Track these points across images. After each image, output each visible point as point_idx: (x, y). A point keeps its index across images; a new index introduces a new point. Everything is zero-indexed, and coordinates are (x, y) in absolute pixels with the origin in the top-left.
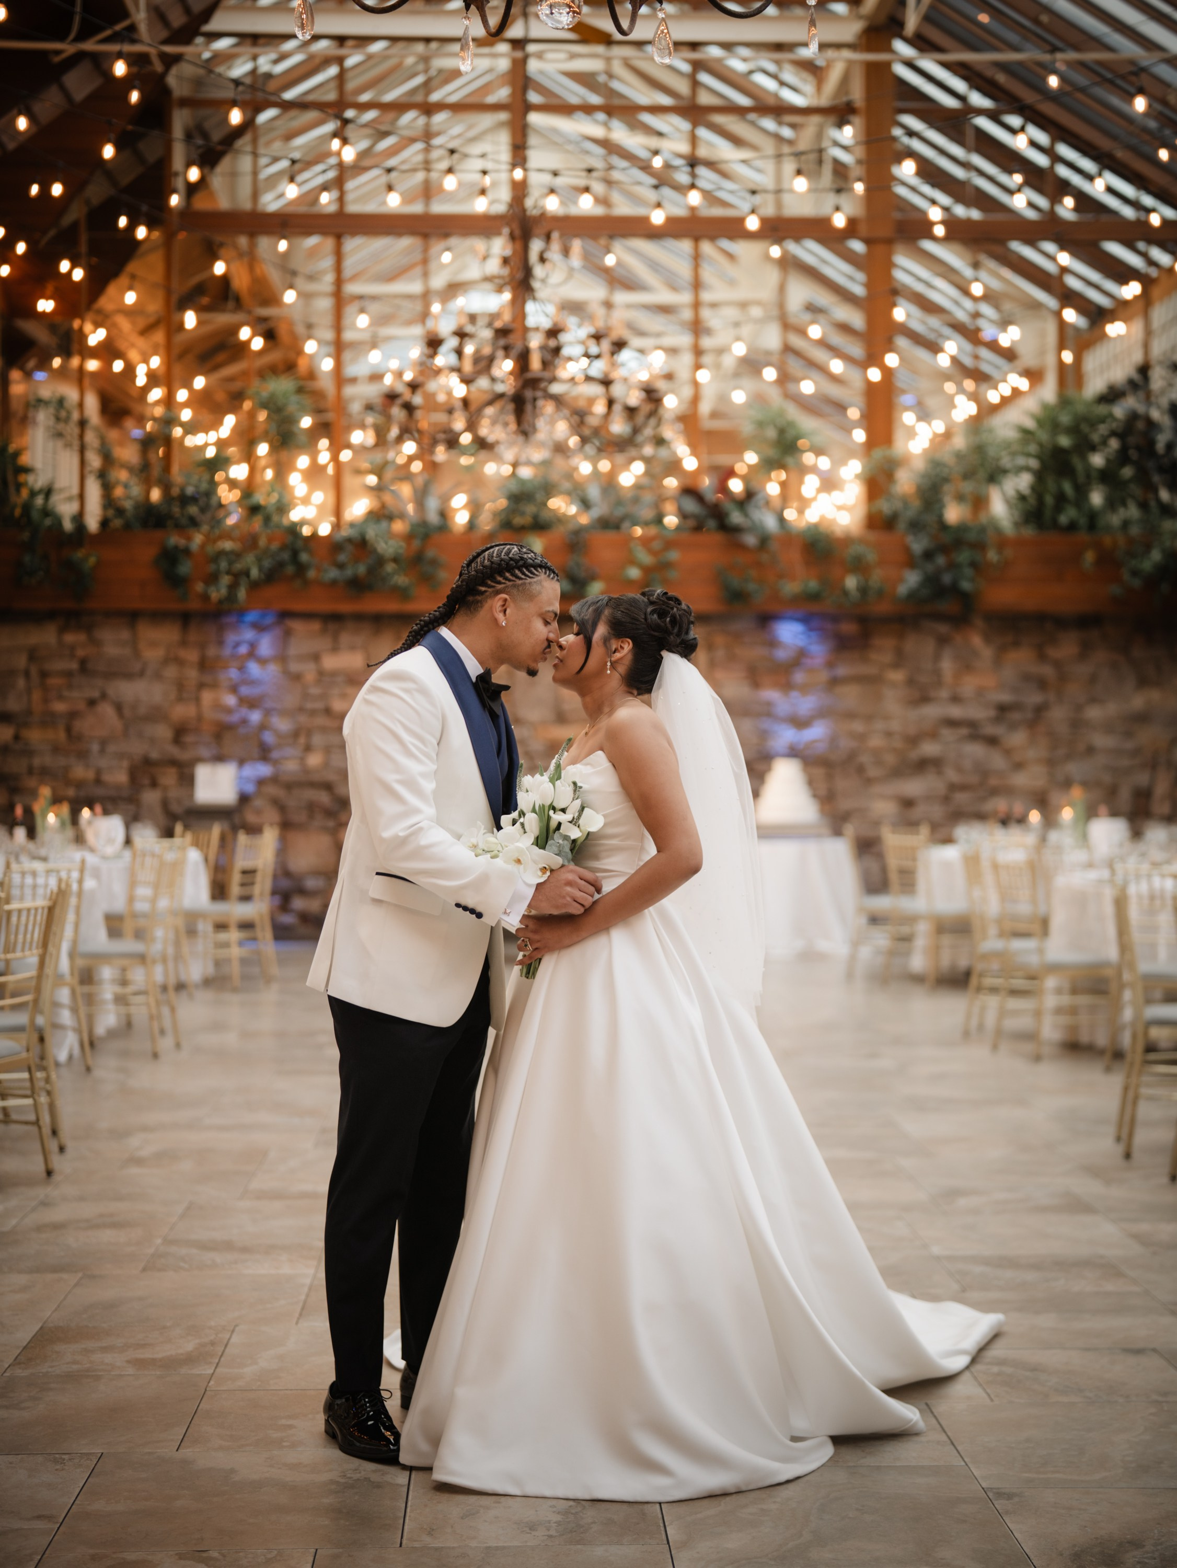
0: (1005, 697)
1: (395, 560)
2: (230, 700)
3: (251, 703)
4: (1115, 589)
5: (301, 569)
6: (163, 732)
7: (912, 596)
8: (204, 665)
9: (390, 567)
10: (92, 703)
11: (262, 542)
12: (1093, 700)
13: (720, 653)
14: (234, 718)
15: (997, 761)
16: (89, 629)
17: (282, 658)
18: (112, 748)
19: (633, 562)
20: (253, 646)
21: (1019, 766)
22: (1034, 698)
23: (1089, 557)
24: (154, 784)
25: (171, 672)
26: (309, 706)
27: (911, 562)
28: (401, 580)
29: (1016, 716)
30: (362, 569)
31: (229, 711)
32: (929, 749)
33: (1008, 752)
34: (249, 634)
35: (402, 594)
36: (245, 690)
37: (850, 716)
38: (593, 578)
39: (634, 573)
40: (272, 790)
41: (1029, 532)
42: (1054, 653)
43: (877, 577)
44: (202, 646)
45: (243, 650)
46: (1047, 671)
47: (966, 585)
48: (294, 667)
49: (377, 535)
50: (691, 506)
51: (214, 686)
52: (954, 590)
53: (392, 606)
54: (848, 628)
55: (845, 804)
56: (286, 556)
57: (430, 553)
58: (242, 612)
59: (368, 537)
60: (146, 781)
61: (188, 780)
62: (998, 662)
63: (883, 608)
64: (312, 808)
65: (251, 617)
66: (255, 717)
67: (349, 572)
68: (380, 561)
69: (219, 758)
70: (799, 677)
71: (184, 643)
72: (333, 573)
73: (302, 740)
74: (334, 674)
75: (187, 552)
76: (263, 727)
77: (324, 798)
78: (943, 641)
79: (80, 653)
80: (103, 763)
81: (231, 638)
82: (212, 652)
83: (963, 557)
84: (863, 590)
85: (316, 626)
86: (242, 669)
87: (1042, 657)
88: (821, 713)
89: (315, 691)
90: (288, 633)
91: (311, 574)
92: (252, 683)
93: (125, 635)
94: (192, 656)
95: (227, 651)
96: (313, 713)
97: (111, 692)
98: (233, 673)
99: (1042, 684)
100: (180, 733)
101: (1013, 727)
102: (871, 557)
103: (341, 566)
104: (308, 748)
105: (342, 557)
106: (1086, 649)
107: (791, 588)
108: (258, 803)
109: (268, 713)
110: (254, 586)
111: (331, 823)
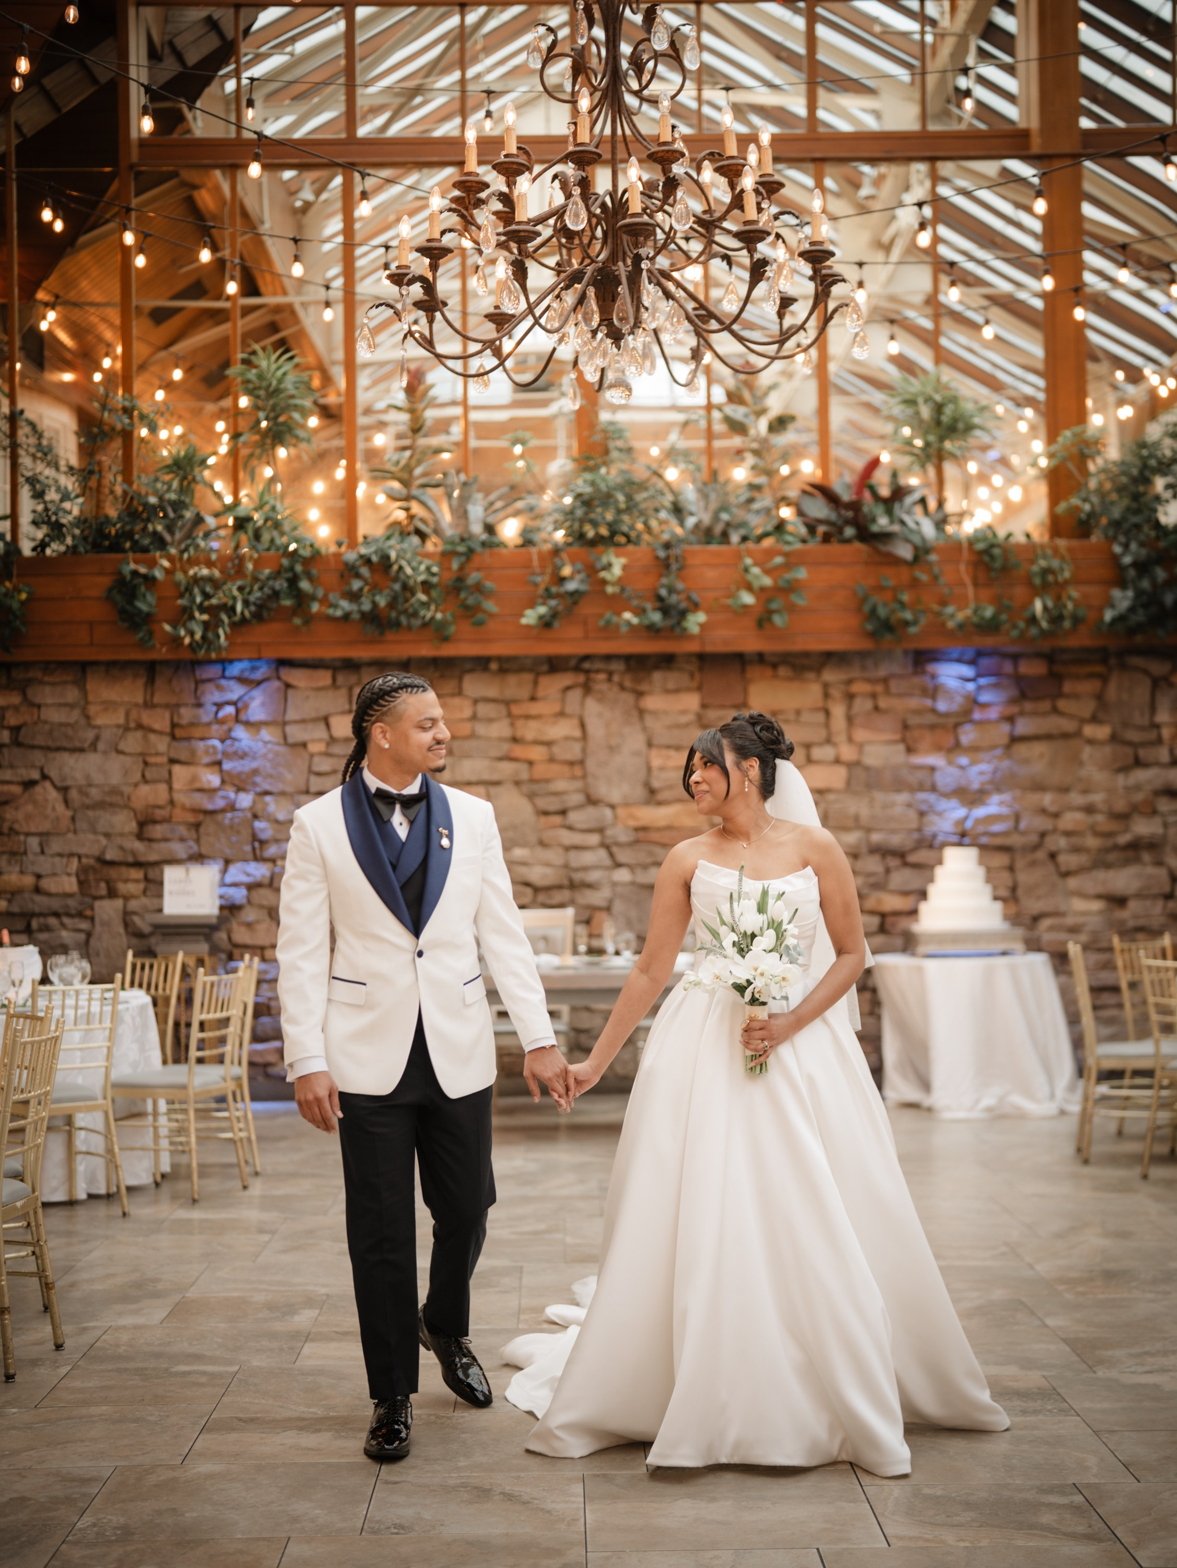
1: (426, 586)
2: (211, 779)
3: (239, 783)
5: (302, 599)
6: (124, 822)
7: (1122, 623)
8: (175, 733)
9: (419, 597)
10: (29, 784)
11: (249, 567)
13: (862, 705)
14: (217, 802)
16: (22, 688)
17: (279, 723)
18: (55, 846)
19: (743, 584)
20: (240, 706)
24: (112, 893)
25: (132, 742)
30: (382, 600)
31: (211, 792)
32: (1143, 828)
34: (236, 691)
35: (439, 632)
36: (230, 766)
37: (1039, 787)
38: (691, 608)
39: (747, 599)
40: (267, 900)
43: (1073, 599)
44: (174, 708)
45: (227, 712)
48: (295, 733)
49: (403, 556)
50: (819, 509)
51: (191, 761)
54: (1032, 668)
55: (1034, 906)
56: (280, 584)
57: (474, 577)
58: (224, 662)
59: (391, 555)
60: (103, 889)
61: (155, 886)
63: (1081, 640)
65: (235, 669)
66: (245, 800)
67: (367, 606)
68: (408, 588)
69: (199, 858)
70: (968, 735)
71: (149, 705)
72: (344, 606)
75: (149, 580)
76: (255, 814)
78: (1157, 683)
79: (12, 720)
80: (44, 865)
81: (212, 696)
82: (186, 714)
84: (1055, 616)
85: (324, 677)
86: (226, 737)
88: (998, 785)
89: (323, 766)
90: (287, 688)
91: (316, 607)
92: (240, 755)
93: (72, 694)
94: (160, 720)
95: (206, 715)
97: (53, 773)
98: (215, 744)
100: (145, 822)
102: (1064, 571)
103: (354, 597)
105: (356, 584)
107: (957, 615)
108: (249, 914)
109: (261, 794)
110: (240, 625)
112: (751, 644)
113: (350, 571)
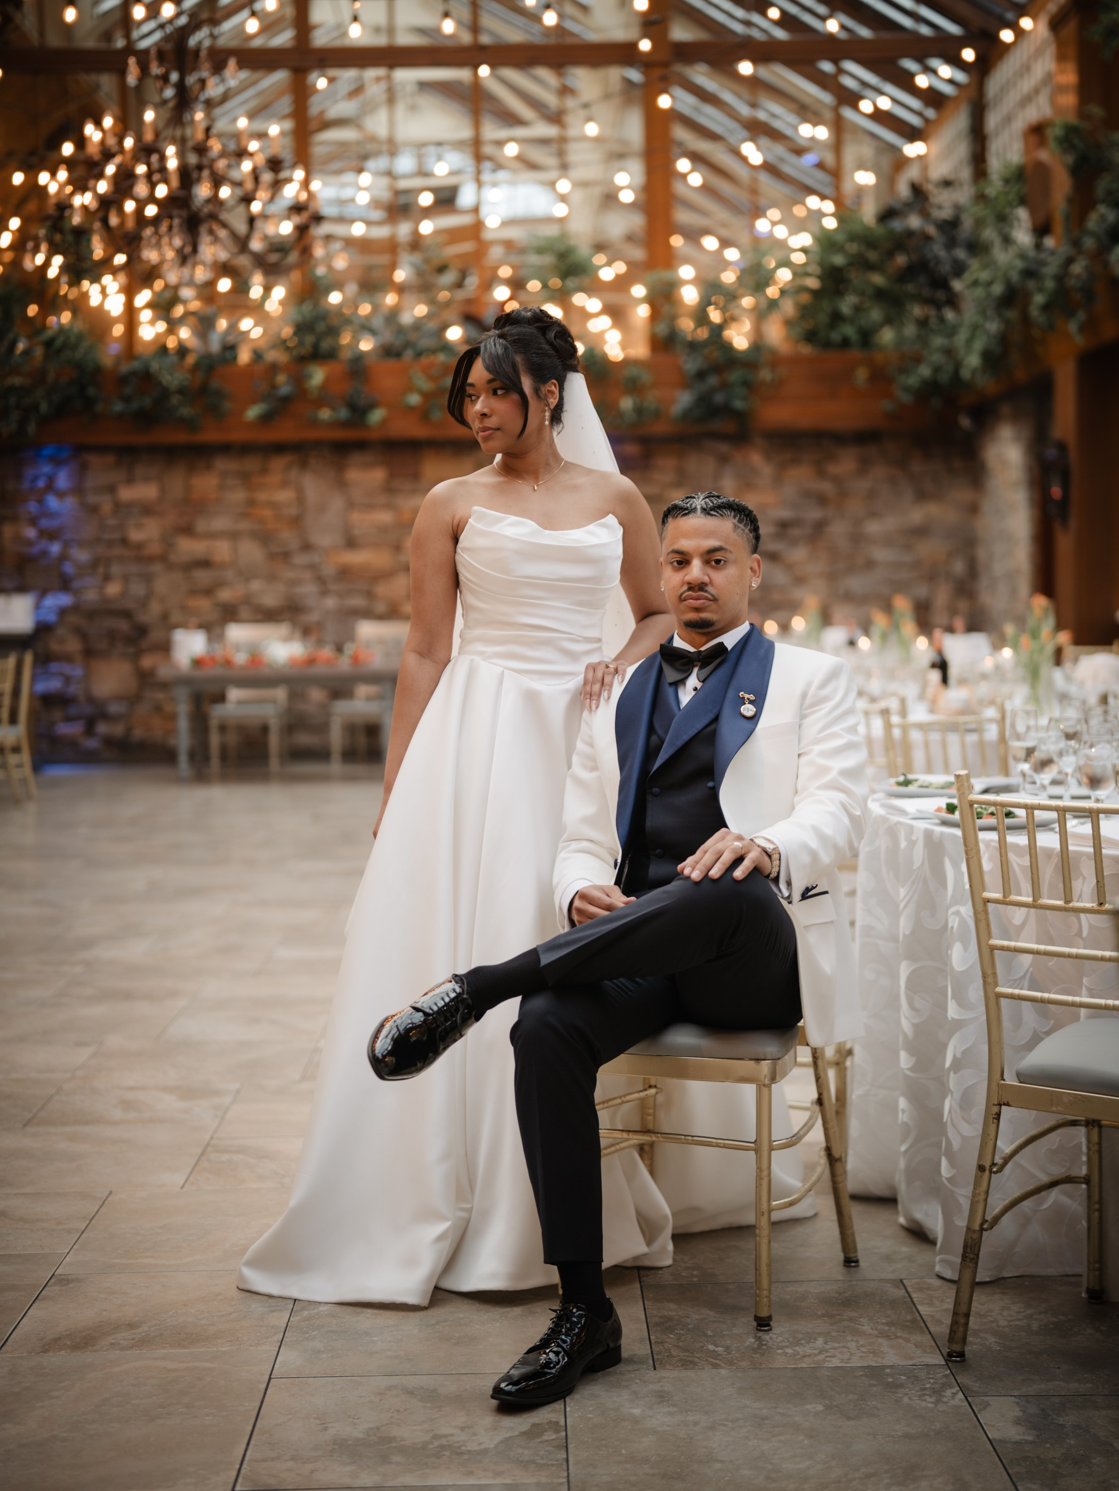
0: (785, 514)
1: (181, 391)
2: (30, 533)
3: (52, 535)
4: (887, 405)
5: (89, 401)
7: (686, 415)
8: (4, 499)
9: (175, 400)
11: (51, 377)
12: (874, 514)
14: (35, 550)
15: (780, 576)
17: (78, 490)
19: (411, 388)
20: (51, 479)
21: (800, 581)
22: (814, 514)
23: (862, 375)
26: (106, 536)
27: (685, 384)
28: (186, 411)
29: (796, 532)
30: (147, 402)
31: (29, 543)
33: (789, 567)
34: (46, 469)
35: (189, 424)
36: (44, 523)
38: (372, 406)
39: (414, 399)
40: (73, 619)
41: (806, 350)
42: (834, 469)
43: (652, 398)
44: (2, 480)
45: (41, 483)
46: (827, 487)
47: (738, 404)
48: (91, 499)
49: (160, 369)
51: (14, 519)
52: (726, 410)
53: (181, 437)
54: (631, 449)
56: (74, 390)
57: (215, 384)
58: (36, 447)
59: (152, 370)
62: (778, 480)
63: (660, 428)
64: (112, 636)
65: (48, 451)
66: (55, 548)
67: (135, 405)
68: (165, 393)
72: (118, 407)
73: (101, 570)
74: (130, 505)
76: (63, 557)
77: (123, 626)
78: (724, 460)
81: (29, 472)
82: (10, 485)
83: (734, 376)
84: (639, 410)
85: (110, 459)
86: (41, 502)
87: (821, 473)
89: (112, 522)
90: (83, 468)
91: (99, 407)
92: (51, 515)
95: (26, 485)
96: (110, 544)
98: (32, 507)
99: (822, 500)
101: (794, 542)
102: (646, 377)
103: (127, 400)
104: (107, 578)
105: (128, 391)
106: (865, 465)
108: (61, 631)
109: (67, 544)
110: (44, 420)
111: (131, 650)
112: (419, 431)
113: (123, 380)
